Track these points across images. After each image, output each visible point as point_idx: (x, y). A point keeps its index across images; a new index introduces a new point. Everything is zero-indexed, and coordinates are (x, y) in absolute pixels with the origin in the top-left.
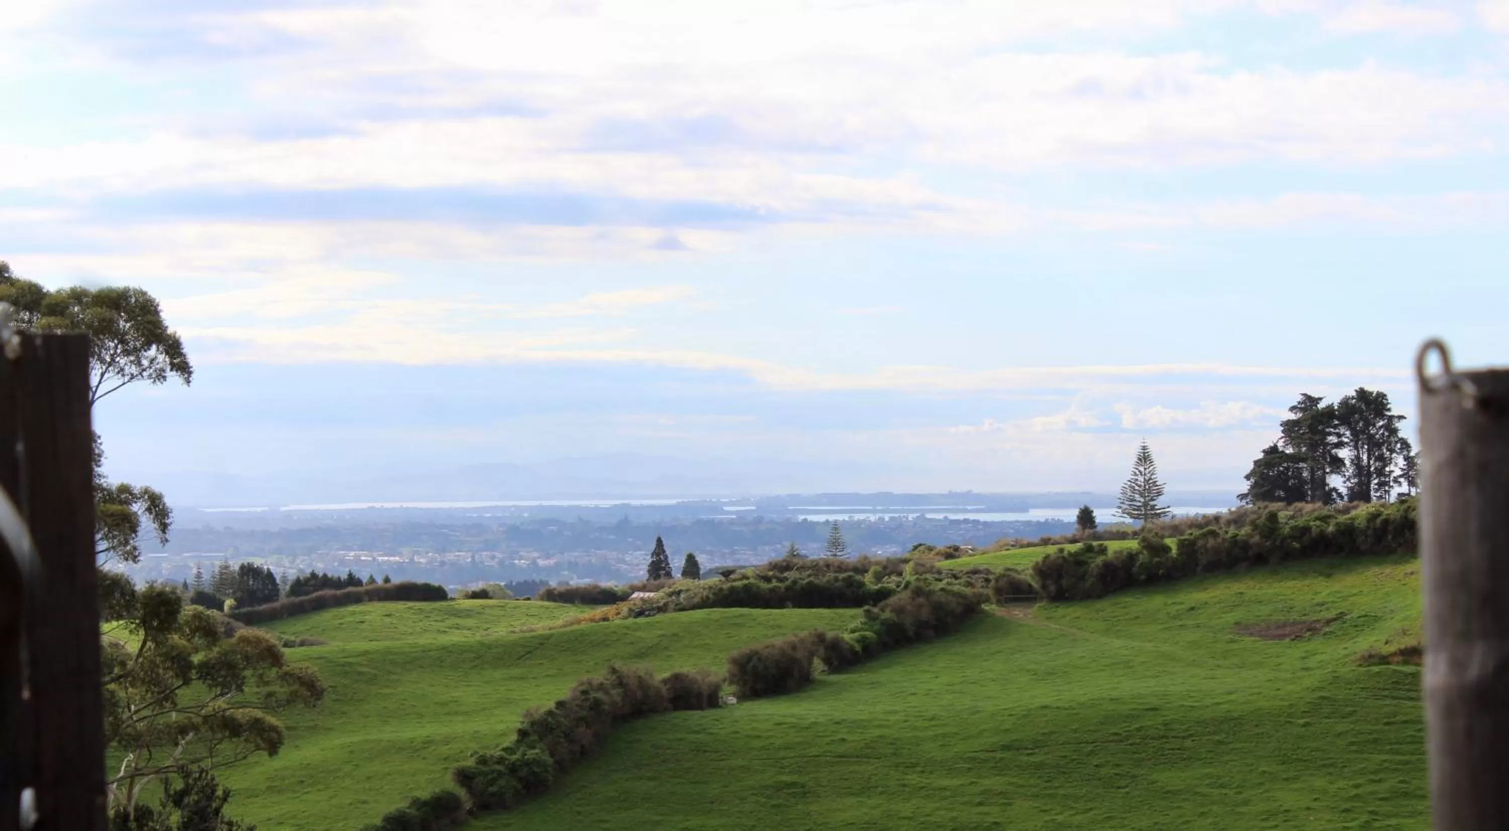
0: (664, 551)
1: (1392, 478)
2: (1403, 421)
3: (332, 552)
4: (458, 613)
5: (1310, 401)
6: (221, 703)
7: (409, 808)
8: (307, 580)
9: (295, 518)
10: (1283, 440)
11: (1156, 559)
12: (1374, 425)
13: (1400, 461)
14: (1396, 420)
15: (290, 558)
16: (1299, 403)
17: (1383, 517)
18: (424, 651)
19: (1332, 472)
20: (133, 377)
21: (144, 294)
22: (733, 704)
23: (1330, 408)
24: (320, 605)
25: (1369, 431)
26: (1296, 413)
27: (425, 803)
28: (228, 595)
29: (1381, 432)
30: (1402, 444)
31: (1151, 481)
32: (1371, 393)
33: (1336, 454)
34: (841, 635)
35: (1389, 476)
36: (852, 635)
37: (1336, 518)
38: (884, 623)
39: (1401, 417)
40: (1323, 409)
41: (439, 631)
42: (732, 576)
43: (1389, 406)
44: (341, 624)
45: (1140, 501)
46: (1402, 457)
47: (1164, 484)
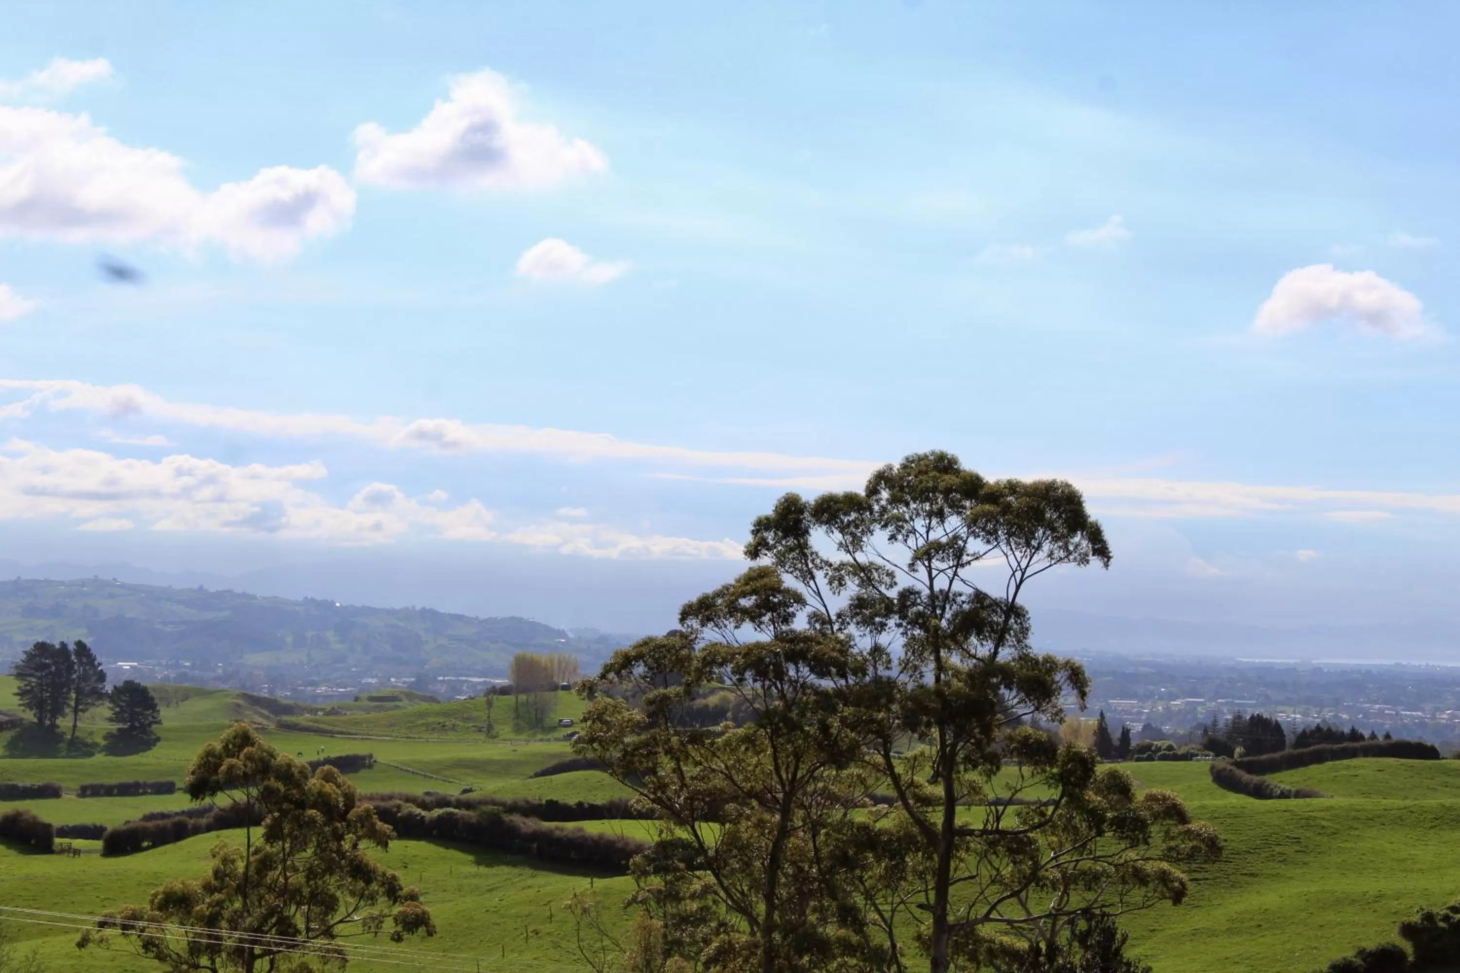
3: (1358, 705)
4: (1447, 772)
6: (1132, 855)
7: (1355, 957)
8: (1313, 733)
9: (1326, 670)
15: (1318, 709)
18: (1385, 810)
20: (1061, 559)
21: (1068, 486)
24: (1318, 758)
27: (1371, 954)
28: (1239, 744)
41: (1428, 788)
44: (1336, 776)
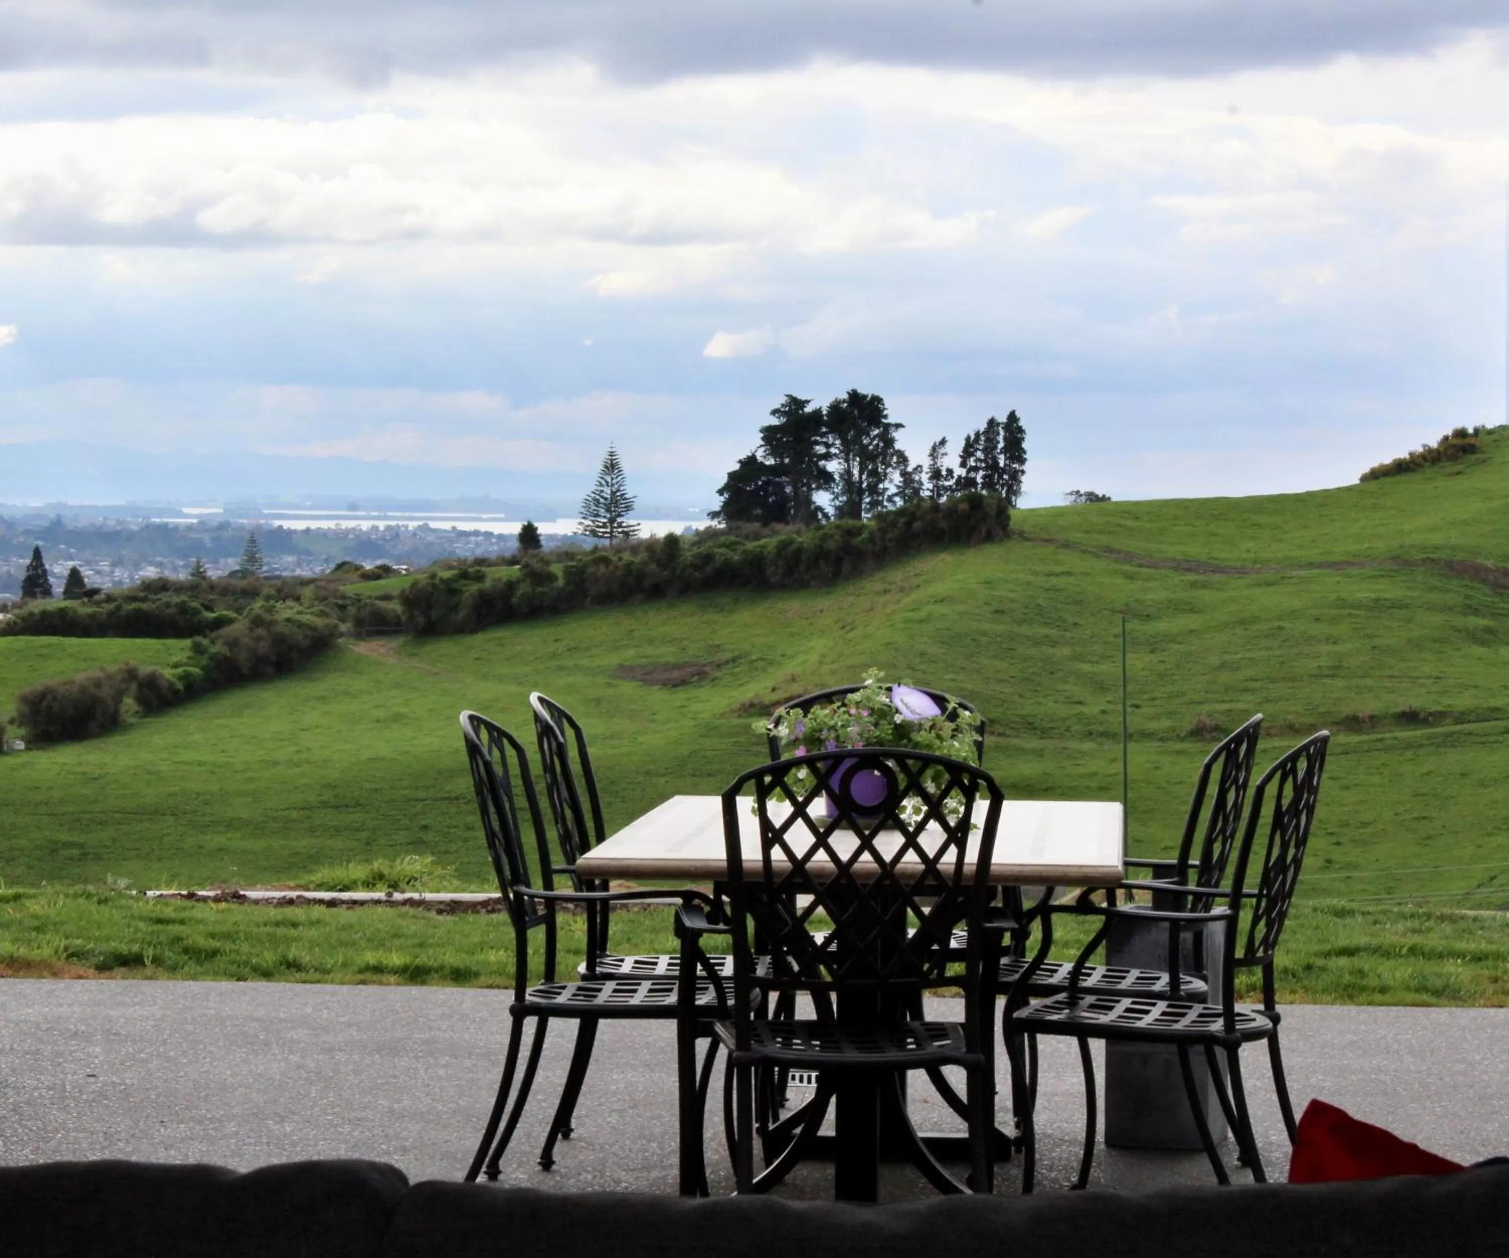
0: (42, 565)
1: (886, 497)
2: (901, 430)
5: (796, 404)
10: (763, 449)
11: (539, 589)
12: (868, 435)
13: (896, 477)
14: (893, 429)
16: (783, 405)
17: (794, 547)
19: (818, 488)
22: (21, 751)
23: (817, 413)
25: (862, 441)
26: (779, 418)
29: (875, 442)
30: (898, 458)
31: (618, 494)
32: (865, 397)
33: (824, 467)
34: (160, 671)
35: (883, 494)
36: (173, 671)
37: (744, 545)
38: (214, 658)
39: (899, 426)
40: (809, 413)
42: (96, 597)
43: (885, 412)
45: (605, 517)
46: (898, 472)
47: (635, 497)
